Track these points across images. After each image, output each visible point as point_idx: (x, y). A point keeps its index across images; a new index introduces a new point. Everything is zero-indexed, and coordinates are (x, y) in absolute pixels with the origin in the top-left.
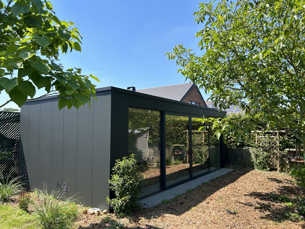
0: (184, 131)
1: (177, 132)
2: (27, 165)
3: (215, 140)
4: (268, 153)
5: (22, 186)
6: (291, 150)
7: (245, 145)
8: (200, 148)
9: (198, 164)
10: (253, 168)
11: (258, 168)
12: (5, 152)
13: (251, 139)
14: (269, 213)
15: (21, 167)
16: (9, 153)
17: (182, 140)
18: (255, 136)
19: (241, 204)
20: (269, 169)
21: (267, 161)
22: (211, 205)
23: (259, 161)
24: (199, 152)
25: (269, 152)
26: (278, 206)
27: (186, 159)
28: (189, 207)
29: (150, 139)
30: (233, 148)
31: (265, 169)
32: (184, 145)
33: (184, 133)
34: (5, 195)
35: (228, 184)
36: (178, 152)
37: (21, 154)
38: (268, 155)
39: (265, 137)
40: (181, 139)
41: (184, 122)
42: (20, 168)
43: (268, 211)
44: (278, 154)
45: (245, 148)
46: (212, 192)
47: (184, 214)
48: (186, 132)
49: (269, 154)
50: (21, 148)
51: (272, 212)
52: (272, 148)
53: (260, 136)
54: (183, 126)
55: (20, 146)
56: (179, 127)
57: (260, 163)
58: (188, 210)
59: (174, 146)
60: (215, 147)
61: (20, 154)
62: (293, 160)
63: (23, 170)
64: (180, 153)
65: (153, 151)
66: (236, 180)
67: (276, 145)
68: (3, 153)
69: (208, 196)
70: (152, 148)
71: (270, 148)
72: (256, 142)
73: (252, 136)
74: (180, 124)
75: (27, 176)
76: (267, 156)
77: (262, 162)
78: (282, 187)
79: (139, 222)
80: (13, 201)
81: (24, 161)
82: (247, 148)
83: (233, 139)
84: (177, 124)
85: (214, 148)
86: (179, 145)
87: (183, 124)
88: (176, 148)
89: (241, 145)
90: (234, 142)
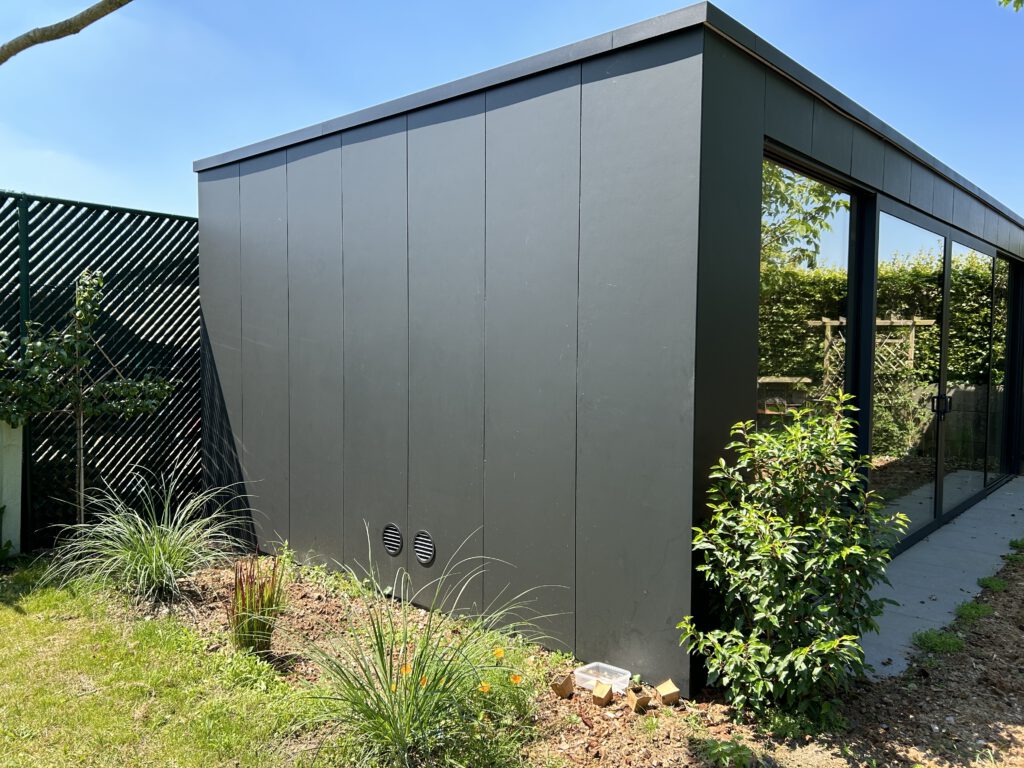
0: (811, 323)
1: (777, 328)
2: (237, 440)
5: (226, 530)
8: (893, 392)
12: (145, 384)
15: (215, 447)
16: (162, 387)
17: (799, 359)
32: (809, 380)
33: (809, 329)
34: (160, 571)
37: (212, 394)
40: (795, 355)
41: (813, 284)
42: (210, 450)
48: (824, 327)
50: (208, 366)
54: (808, 303)
55: (203, 360)
56: (788, 304)
61: (207, 394)
63: (221, 462)
68: (140, 389)
74: (795, 293)
75: (242, 489)
80: (196, 598)
81: (225, 424)
86: (787, 380)
87: (806, 295)
88: (770, 390)
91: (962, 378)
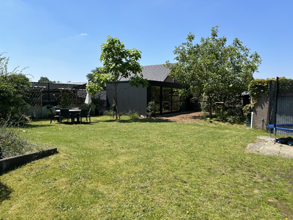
0: (169, 94)
1: (166, 95)
6: (218, 102)
8: (177, 103)
23: (204, 108)
24: (177, 105)
27: (170, 109)
32: (169, 102)
36: (166, 105)
40: (168, 98)
56: (167, 92)
62: (218, 107)
64: (167, 106)
72: (203, 99)
82: (199, 102)
84: (166, 91)
86: (167, 102)
88: (165, 103)
89: (197, 101)
90: (194, 99)
91: (183, 101)
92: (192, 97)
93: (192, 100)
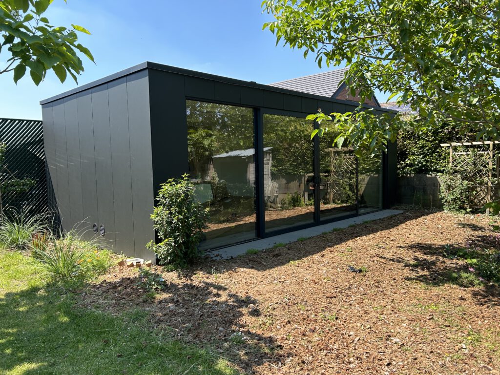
3: (378, 164)
4: (470, 182)
7: (431, 169)
9: (345, 205)
10: (440, 208)
11: (450, 209)
12: (24, 181)
13: (443, 159)
14: (428, 273)
16: (31, 182)
18: (449, 154)
19: (382, 260)
20: (471, 209)
21: (467, 197)
22: (326, 260)
23: (453, 197)
25: (472, 181)
26: (451, 263)
28: (286, 261)
29: (273, 166)
30: (409, 175)
31: (462, 210)
35: (377, 231)
38: (470, 185)
39: (468, 155)
43: (426, 270)
44: (490, 184)
45: (430, 176)
46: (340, 241)
47: (273, 269)
49: (472, 185)
50: (48, 174)
51: (434, 271)
52: (479, 174)
53: (460, 153)
55: (46, 172)
57: (454, 200)
58: (283, 264)
59: (308, 176)
60: (377, 175)
65: (277, 184)
66: (398, 226)
67: (486, 167)
68: (22, 183)
69: (329, 247)
70: (277, 180)
71: (475, 173)
72: (451, 164)
73: (443, 154)
76: (469, 187)
77: (459, 199)
78: (478, 237)
79: (192, 278)
82: (433, 175)
83: (409, 160)
85: (376, 177)
89: (423, 170)
90: (411, 165)
92: (404, 155)
93: (404, 168)
